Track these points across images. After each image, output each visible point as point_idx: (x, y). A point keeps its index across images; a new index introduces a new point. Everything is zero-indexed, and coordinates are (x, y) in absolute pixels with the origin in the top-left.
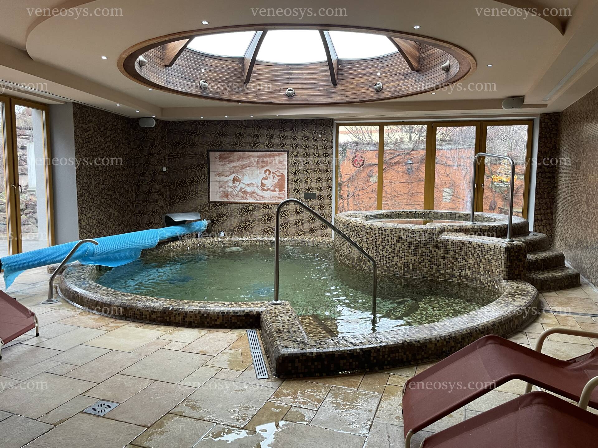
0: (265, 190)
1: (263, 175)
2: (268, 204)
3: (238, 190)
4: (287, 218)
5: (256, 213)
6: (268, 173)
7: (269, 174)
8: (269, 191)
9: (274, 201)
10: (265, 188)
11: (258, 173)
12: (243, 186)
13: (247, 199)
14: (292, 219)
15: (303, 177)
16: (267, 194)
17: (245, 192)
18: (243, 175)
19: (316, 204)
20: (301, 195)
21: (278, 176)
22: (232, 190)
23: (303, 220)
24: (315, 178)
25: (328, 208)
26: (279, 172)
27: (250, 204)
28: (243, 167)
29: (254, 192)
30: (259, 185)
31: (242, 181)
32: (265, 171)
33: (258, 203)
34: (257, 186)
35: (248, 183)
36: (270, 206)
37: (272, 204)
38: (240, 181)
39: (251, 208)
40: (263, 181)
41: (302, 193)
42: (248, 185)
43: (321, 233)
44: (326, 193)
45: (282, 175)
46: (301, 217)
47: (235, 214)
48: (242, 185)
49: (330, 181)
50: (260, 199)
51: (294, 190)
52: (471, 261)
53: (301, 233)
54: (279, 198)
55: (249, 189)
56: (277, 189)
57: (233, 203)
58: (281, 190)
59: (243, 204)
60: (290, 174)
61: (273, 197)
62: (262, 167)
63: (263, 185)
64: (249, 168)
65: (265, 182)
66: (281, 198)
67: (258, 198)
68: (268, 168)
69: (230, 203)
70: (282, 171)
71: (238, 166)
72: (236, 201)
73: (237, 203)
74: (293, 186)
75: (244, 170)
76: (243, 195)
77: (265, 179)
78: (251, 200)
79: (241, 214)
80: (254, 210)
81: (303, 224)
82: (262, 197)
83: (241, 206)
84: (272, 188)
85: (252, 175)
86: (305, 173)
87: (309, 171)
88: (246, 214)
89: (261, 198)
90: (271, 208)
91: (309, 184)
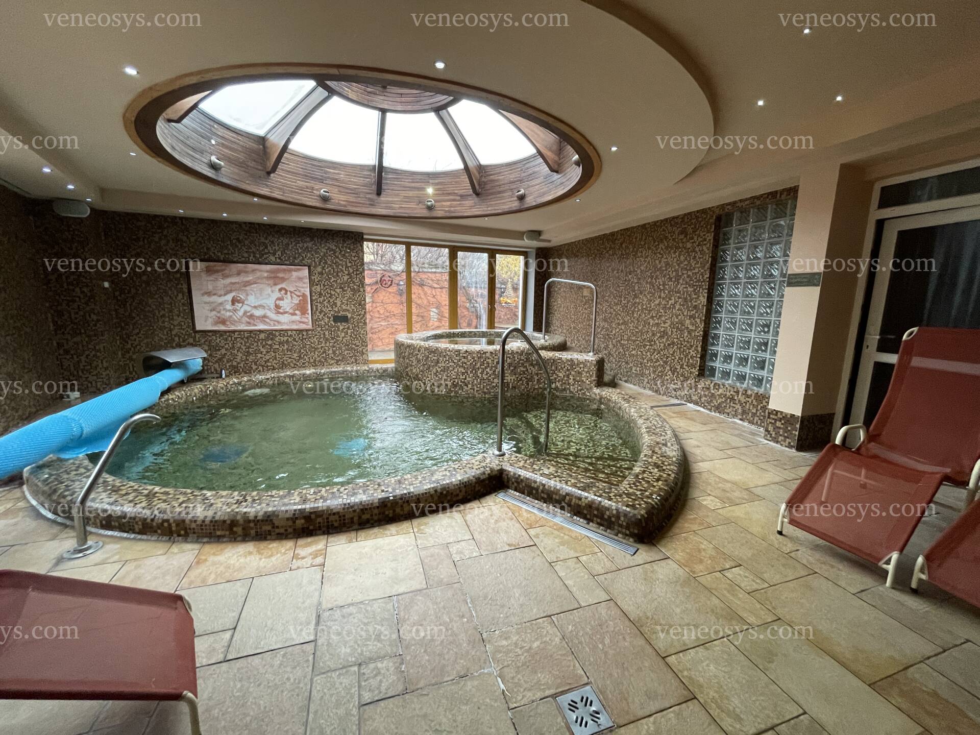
0: (282, 313)
1: (277, 295)
2: (286, 331)
3: (241, 313)
4: (313, 345)
5: (270, 342)
6: (283, 292)
7: (286, 294)
8: (286, 315)
9: (295, 327)
10: (281, 311)
11: (270, 293)
12: (248, 309)
13: (256, 325)
14: (320, 346)
15: (330, 297)
16: (284, 319)
17: (251, 316)
18: (247, 295)
19: (348, 328)
20: (329, 318)
21: (299, 296)
22: (231, 314)
23: (334, 347)
24: (346, 298)
25: (362, 332)
26: (300, 291)
27: (261, 331)
28: (248, 284)
29: (265, 316)
30: (272, 306)
31: (246, 302)
32: (280, 290)
33: (272, 330)
34: (270, 309)
35: (256, 304)
36: (290, 333)
37: (292, 330)
38: (243, 303)
39: (262, 336)
40: (278, 302)
41: (330, 315)
42: (255, 307)
43: (356, 360)
44: (360, 315)
45: (304, 295)
46: (331, 344)
47: (239, 345)
48: (246, 308)
49: (363, 302)
50: (274, 325)
51: (320, 313)
52: (561, 375)
53: (333, 362)
54: (301, 322)
55: (258, 313)
56: (297, 312)
57: (234, 332)
58: (304, 312)
59: (251, 332)
60: (314, 294)
61: (293, 322)
62: (275, 284)
63: (277, 307)
64: (255, 285)
65: (281, 303)
66: (303, 323)
67: (272, 323)
68: (283, 285)
69: (229, 332)
70: (302, 290)
71: (238, 283)
72: (239, 328)
73: (240, 331)
74: (319, 308)
75: (248, 288)
76: (248, 320)
77: (281, 299)
78: (262, 327)
79: (248, 344)
80: (267, 339)
81: (334, 352)
82: (279, 322)
83: (246, 335)
84: (291, 311)
85: (261, 294)
86: (333, 293)
87: (338, 291)
88: (256, 344)
89: (276, 323)
90: (291, 336)
91: (338, 306)
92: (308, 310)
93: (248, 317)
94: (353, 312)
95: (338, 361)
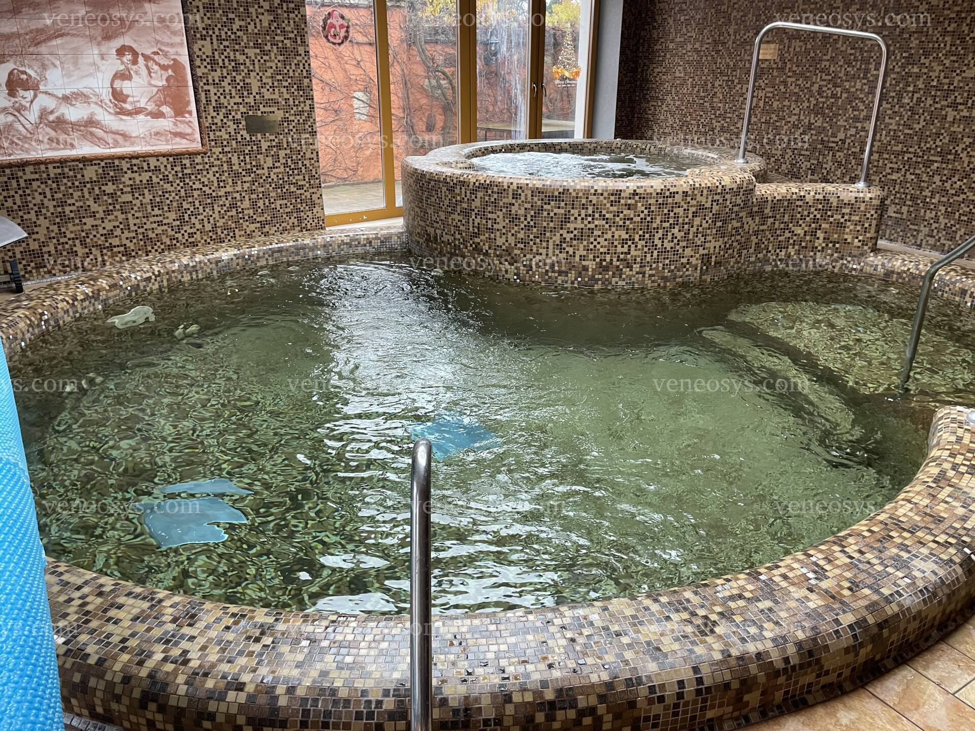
0: (129, 113)
1: (114, 65)
2: (145, 157)
3: (33, 116)
4: (208, 191)
5: (110, 188)
6: (128, 57)
7: (135, 62)
8: (141, 117)
9: (163, 147)
10: (128, 106)
11: (97, 59)
12: (51, 103)
13: (72, 146)
14: (222, 192)
15: (235, 69)
16: (138, 126)
17: (60, 124)
18: (44, 67)
19: (279, 146)
20: (237, 122)
21: (164, 68)
22: (10, 118)
23: (252, 191)
24: (268, 74)
25: (308, 155)
26: (166, 55)
27: (86, 161)
28: (40, 37)
29: (91, 122)
30: (106, 95)
31: (42, 88)
32: (121, 52)
33: (112, 158)
34: (101, 103)
35: (68, 92)
36: (153, 162)
37: (157, 156)
39: (90, 173)
40: (118, 84)
41: (239, 116)
42: (66, 99)
43: (299, 219)
45: (176, 66)
46: (246, 186)
47: (38, 198)
48: (43, 101)
49: (306, 81)
50: (116, 144)
51: (216, 109)
54: (176, 134)
55: (74, 113)
56: (165, 109)
57: (23, 165)
58: (180, 111)
59: (62, 162)
60: (198, 62)
61: (157, 134)
62: (108, 37)
63: (118, 96)
64: (59, 41)
65: (126, 87)
66: (182, 135)
67: (109, 139)
68: (126, 40)
69: (10, 165)
70: (172, 50)
71: (18, 35)
72: (33, 155)
73: (37, 163)
74: (214, 98)
75: (43, 49)
76: (53, 134)
77: (124, 76)
78: (86, 149)
79: (60, 195)
80: (103, 178)
81: (254, 204)
82: (124, 136)
83: (53, 172)
84: (151, 107)
85: (75, 63)
86: (241, 58)
88: (77, 194)
89: (119, 138)
90: (157, 169)
91: (255, 90)
92: (188, 103)
93: (50, 124)
94: (287, 108)
95: (263, 225)
